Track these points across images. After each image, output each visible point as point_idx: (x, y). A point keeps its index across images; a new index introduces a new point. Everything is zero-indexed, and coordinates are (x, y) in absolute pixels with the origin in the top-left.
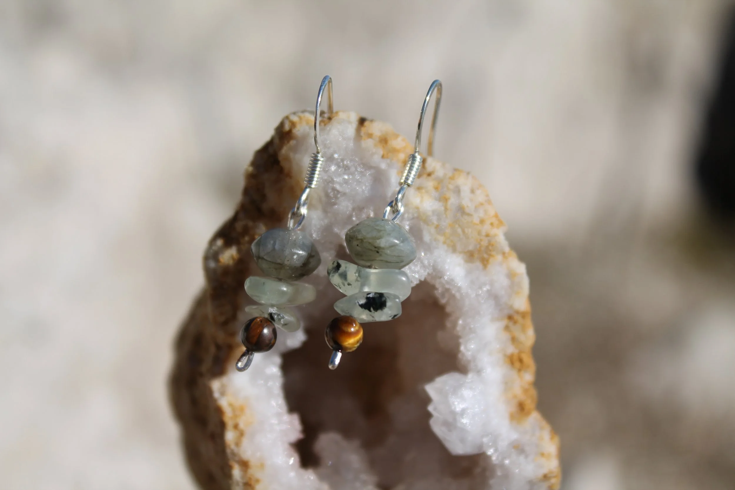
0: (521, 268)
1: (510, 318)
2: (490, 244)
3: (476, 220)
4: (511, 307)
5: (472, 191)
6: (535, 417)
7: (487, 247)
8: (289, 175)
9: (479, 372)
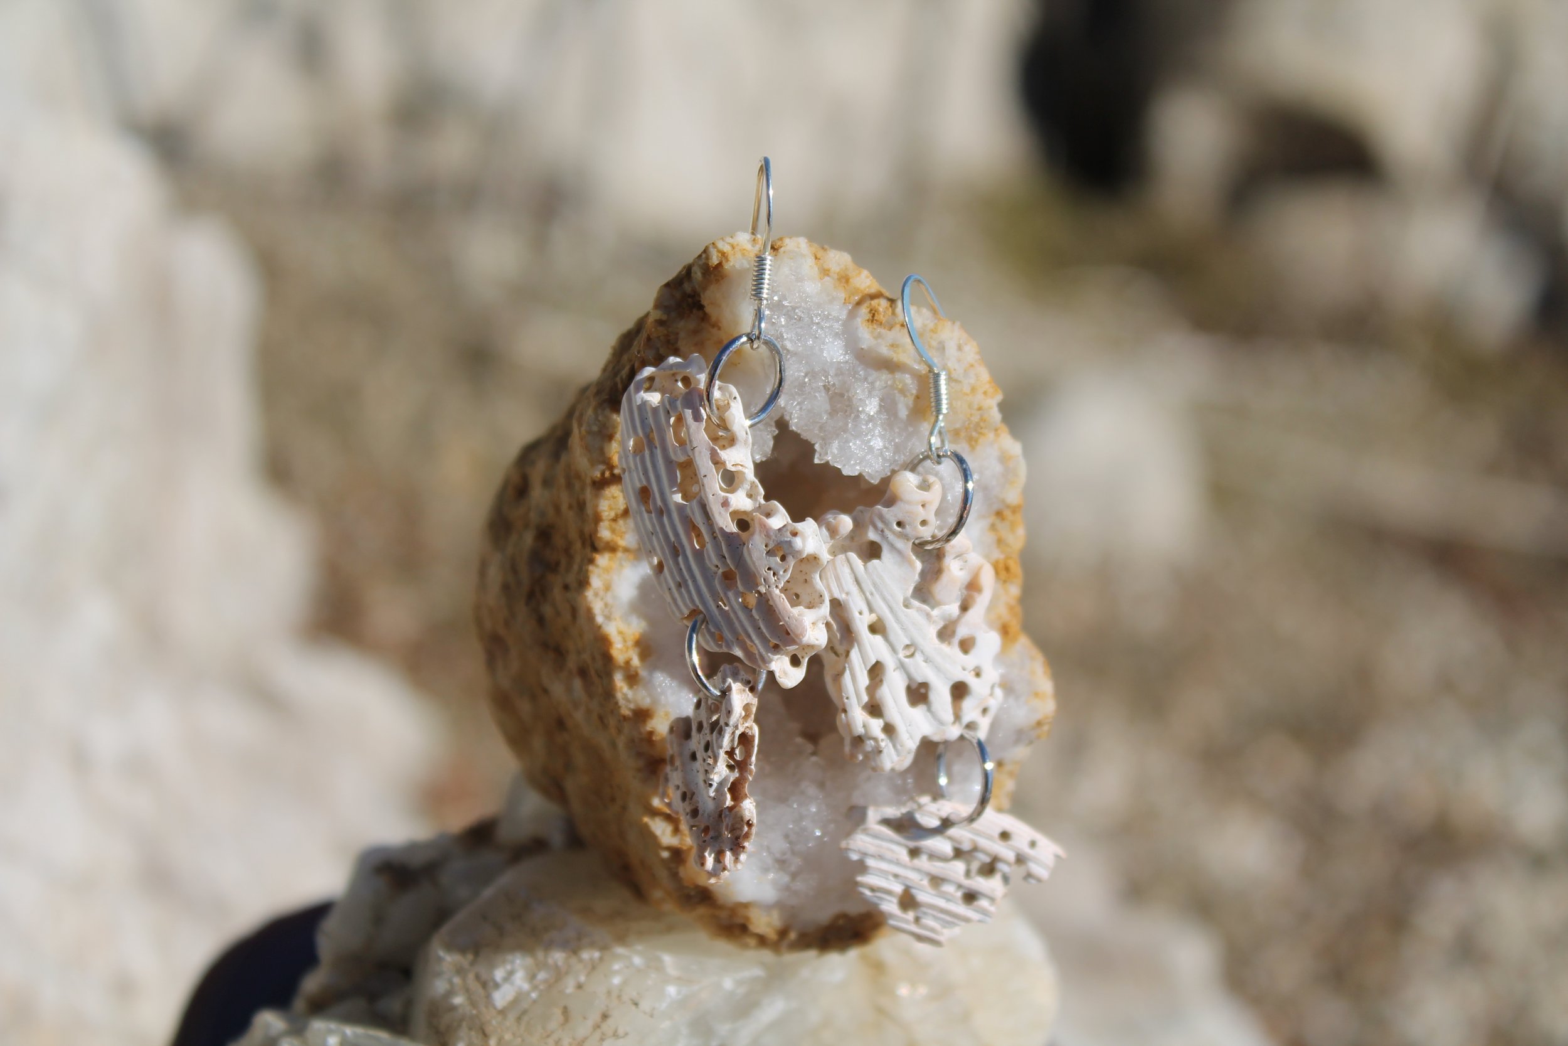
0: (1015, 449)
1: (999, 514)
2: (982, 420)
3: (967, 389)
4: (1003, 501)
5: (960, 348)
6: (1023, 643)
7: (977, 425)
8: (717, 325)
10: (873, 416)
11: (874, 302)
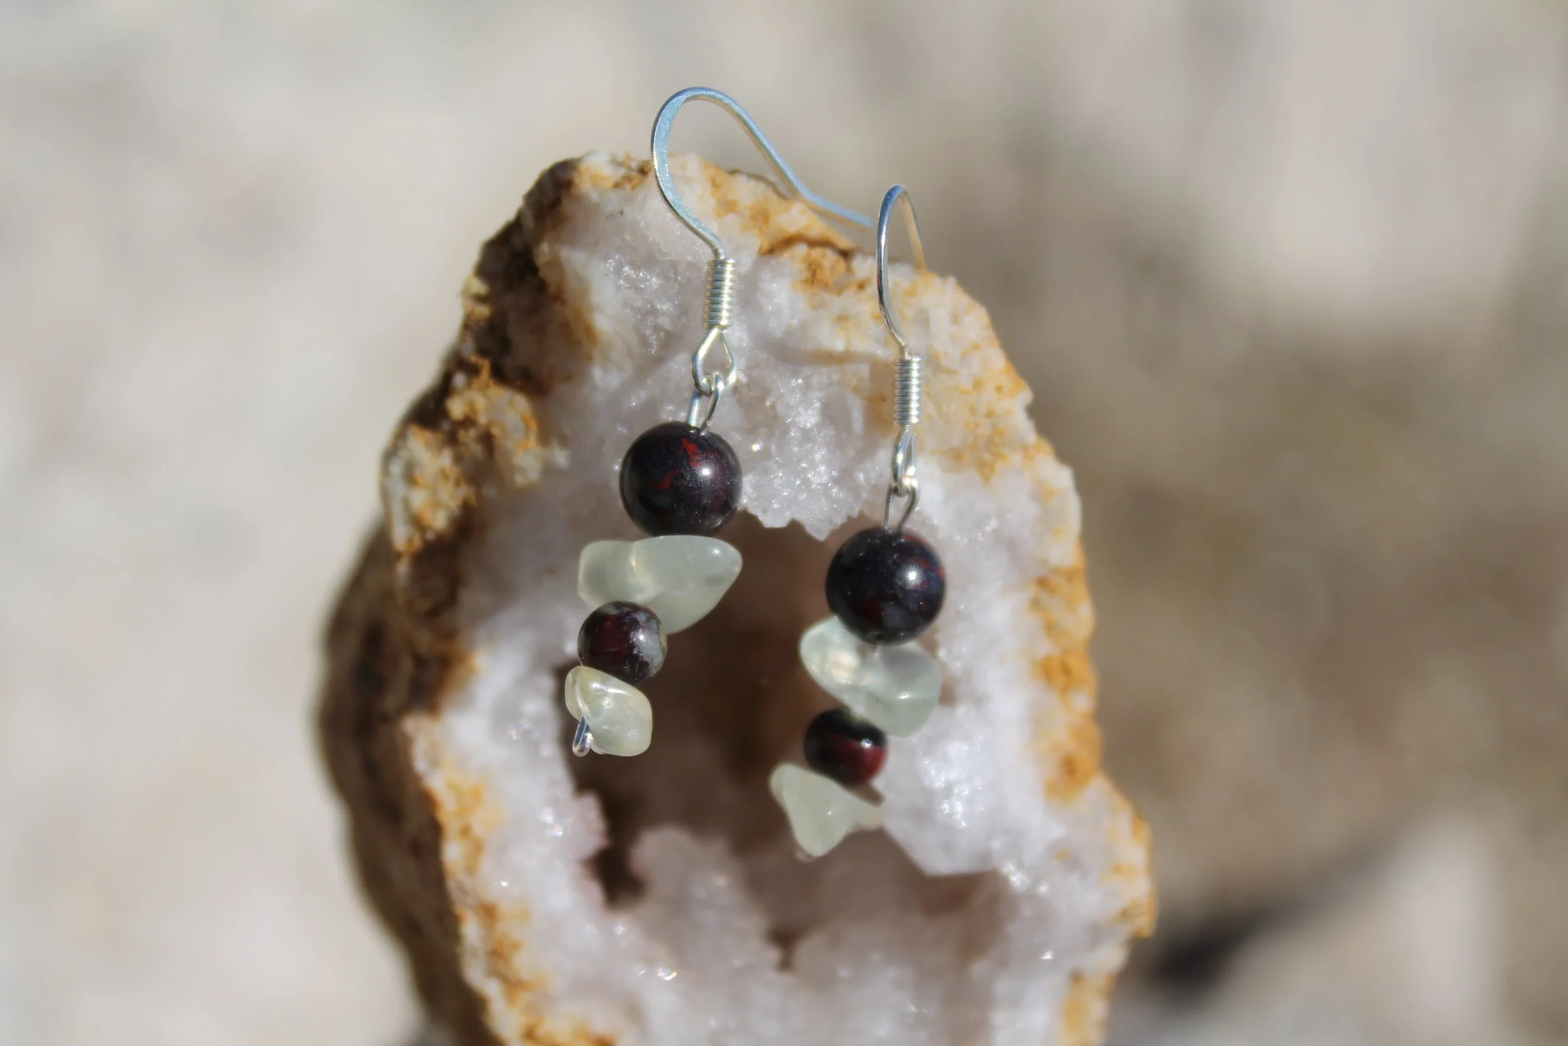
0: (1061, 478)
1: (1043, 583)
2: (996, 432)
3: (965, 383)
4: (1043, 562)
5: (955, 319)
6: (1098, 788)
7: (990, 439)
8: (559, 297)
9: (979, 701)
10: (811, 430)
11: (816, 253)
